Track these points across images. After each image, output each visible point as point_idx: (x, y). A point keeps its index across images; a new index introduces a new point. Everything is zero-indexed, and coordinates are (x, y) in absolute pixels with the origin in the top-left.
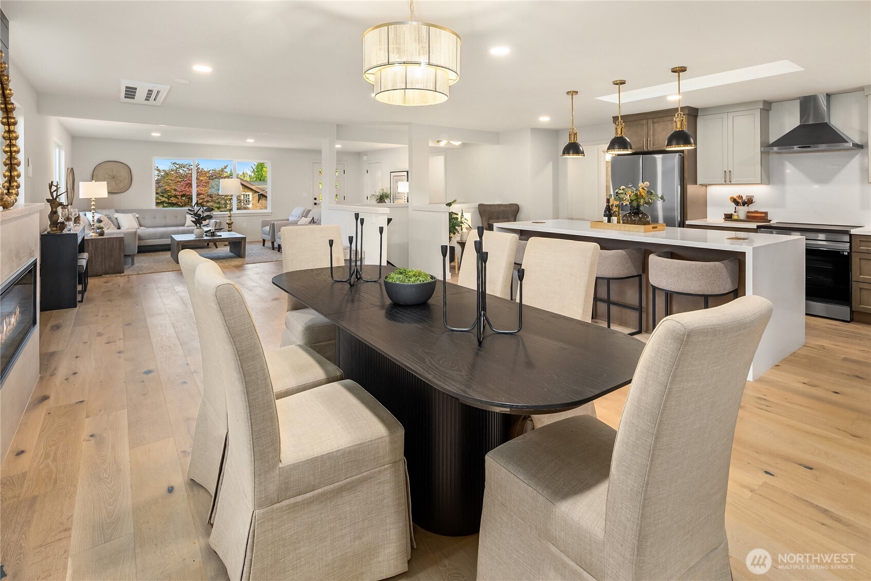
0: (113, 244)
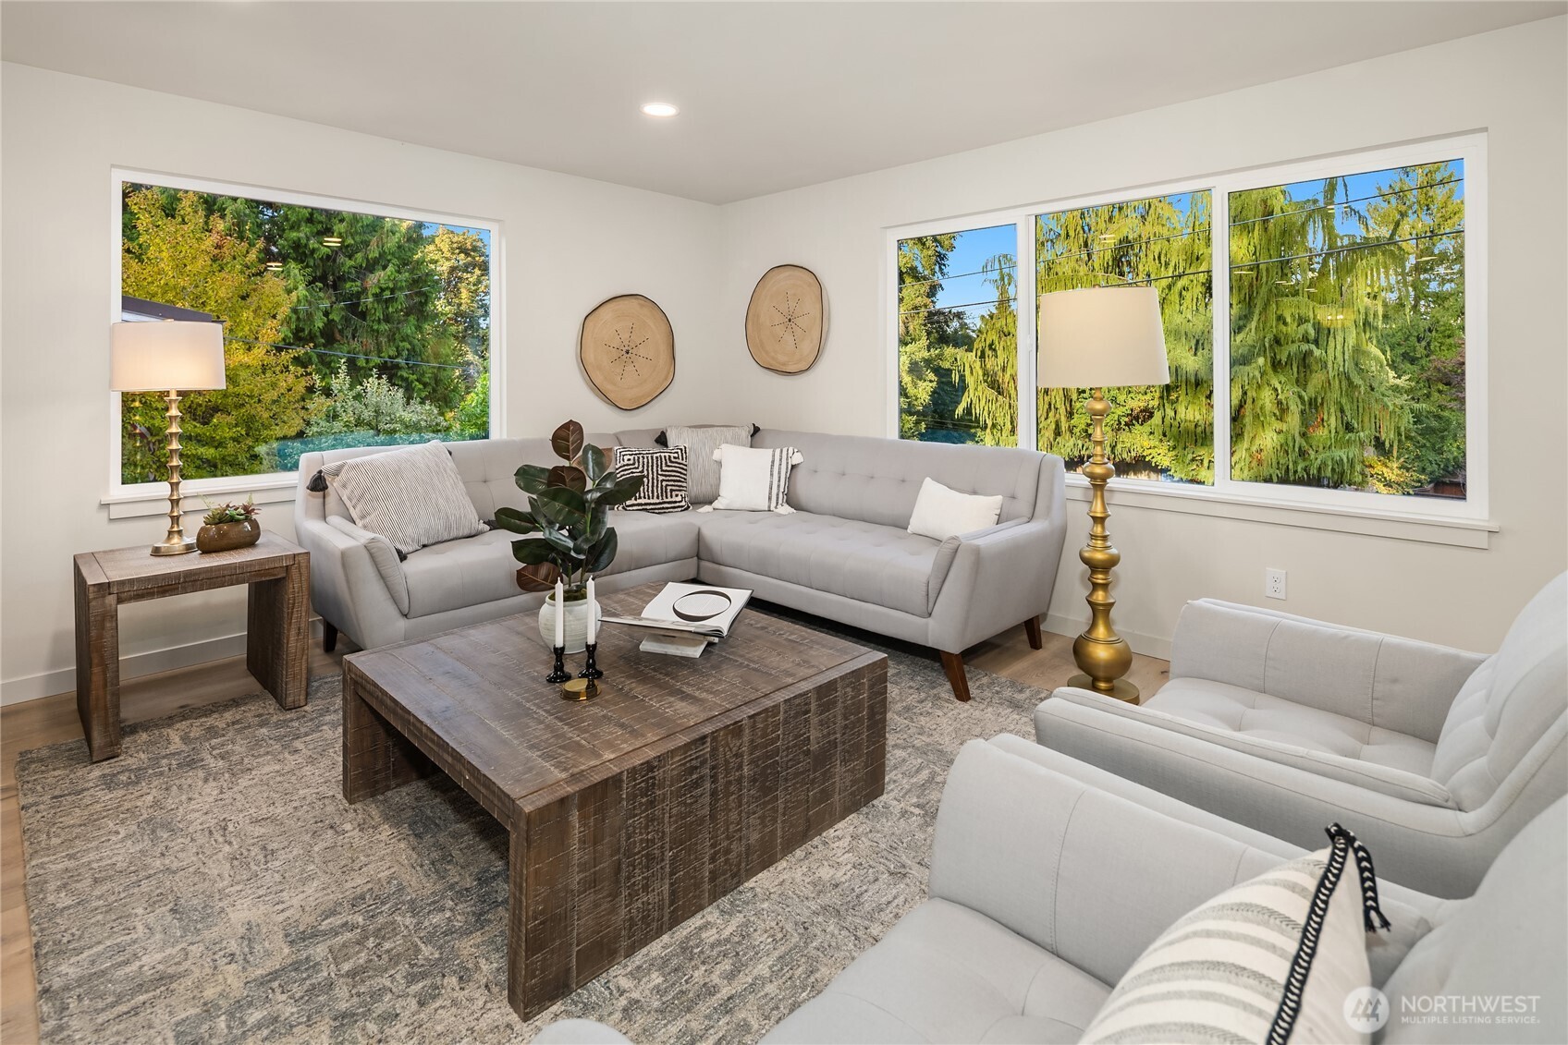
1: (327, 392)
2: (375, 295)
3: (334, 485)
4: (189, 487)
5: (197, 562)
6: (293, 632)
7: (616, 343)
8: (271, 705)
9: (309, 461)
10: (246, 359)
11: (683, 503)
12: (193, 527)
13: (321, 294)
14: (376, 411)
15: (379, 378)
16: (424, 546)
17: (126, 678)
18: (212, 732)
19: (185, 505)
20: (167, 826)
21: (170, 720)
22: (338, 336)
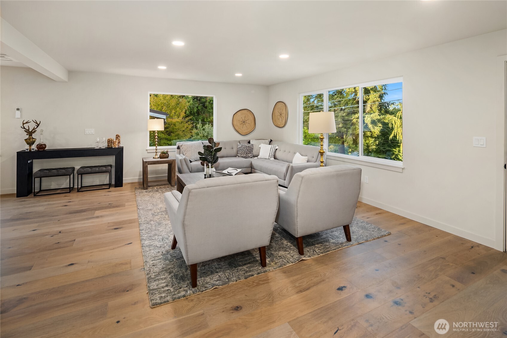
1: (196, 128)
2: (209, 102)
3: (181, 148)
4: (159, 147)
5: (159, 159)
6: (173, 173)
7: (241, 120)
8: (170, 185)
9: (178, 143)
10: (178, 120)
11: (251, 156)
12: (159, 154)
13: (196, 102)
14: (208, 133)
15: (209, 124)
16: (196, 160)
17: (149, 180)
18: (161, 188)
19: (158, 151)
20: (153, 197)
21: (155, 186)
22: (200, 113)
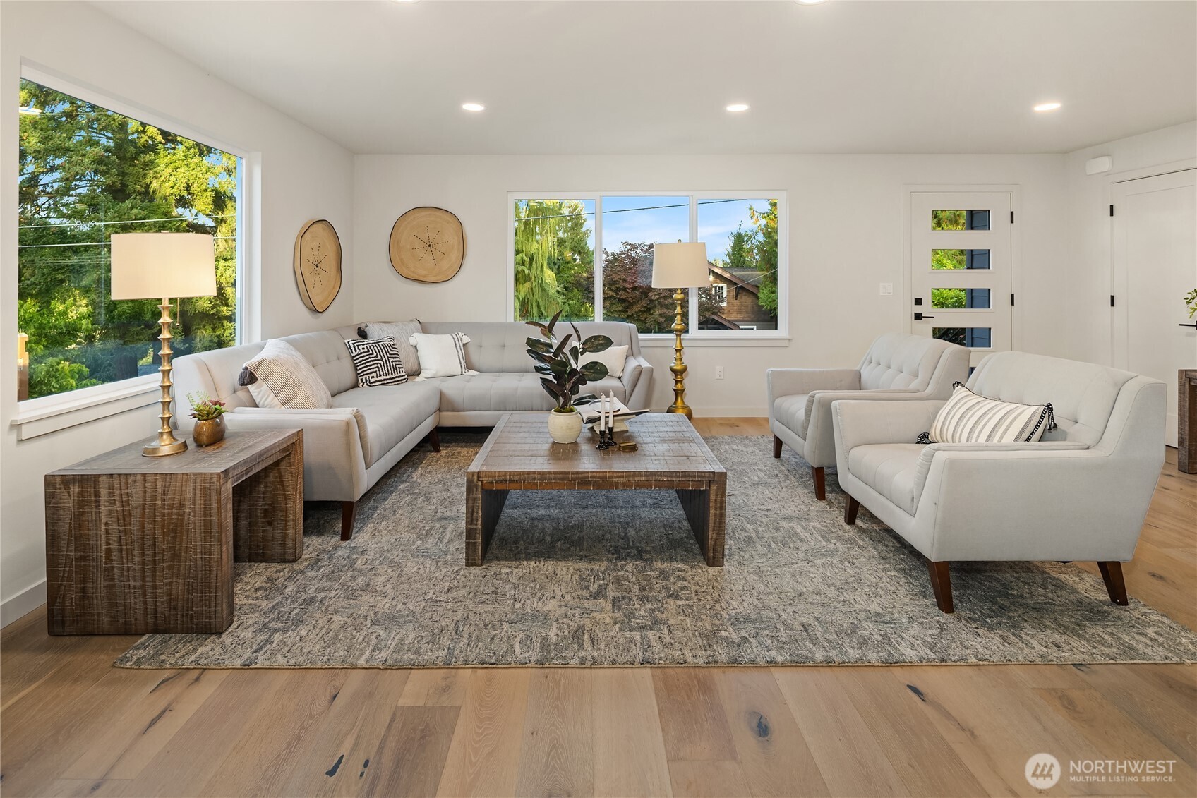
0: (181, 505)
3: (259, 378)
7: (312, 258)
11: (405, 377)
